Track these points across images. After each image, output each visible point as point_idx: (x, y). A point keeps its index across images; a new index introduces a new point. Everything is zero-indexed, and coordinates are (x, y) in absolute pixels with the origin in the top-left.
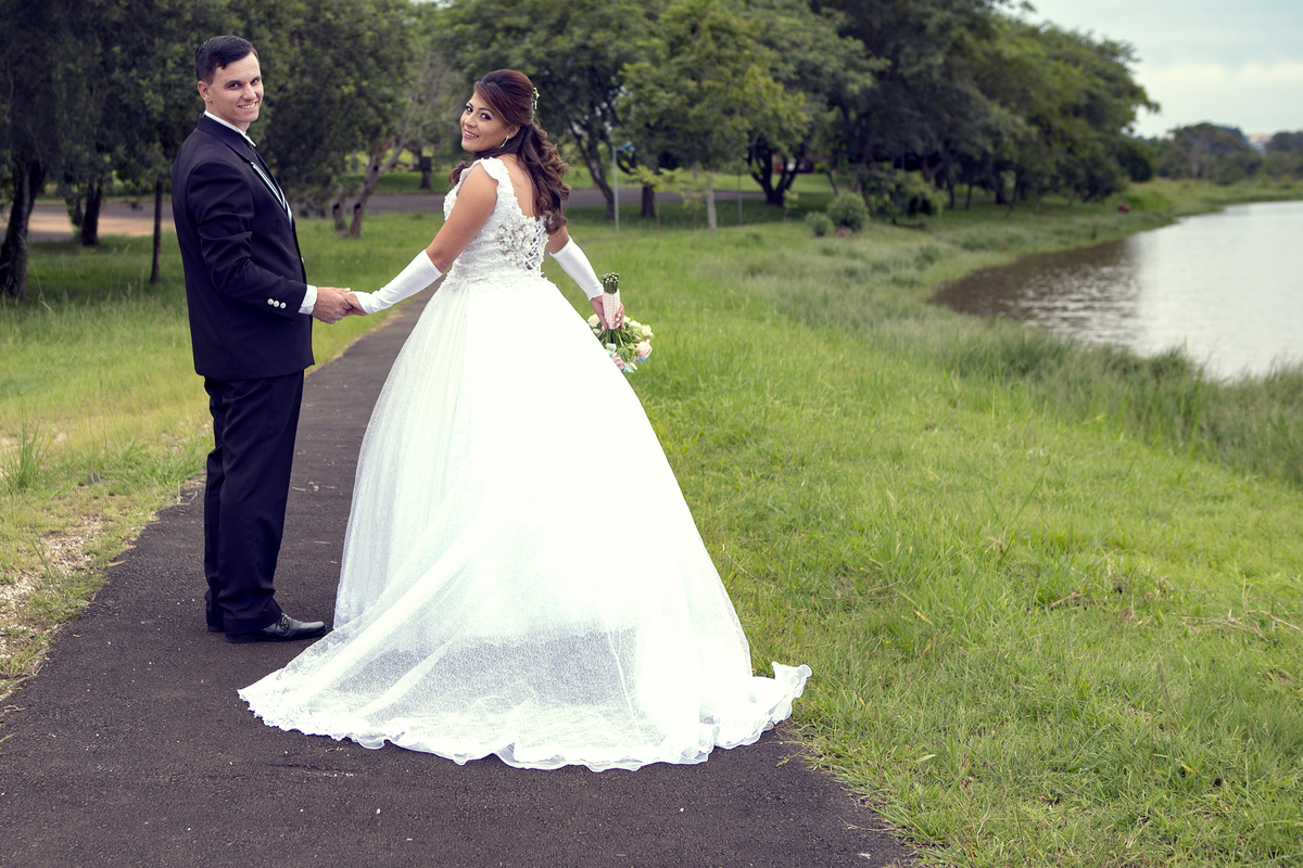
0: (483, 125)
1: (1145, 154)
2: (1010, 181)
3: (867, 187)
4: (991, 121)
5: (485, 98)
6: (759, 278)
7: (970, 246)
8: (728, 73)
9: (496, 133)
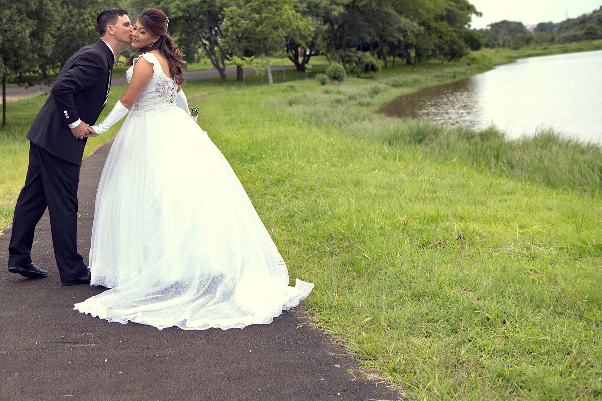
0: (141, 36)
1: (477, 37)
2: (413, 54)
3: (344, 60)
4: (402, 25)
5: (142, 23)
6: (294, 106)
7: (395, 85)
8: (274, 9)
9: (148, 39)
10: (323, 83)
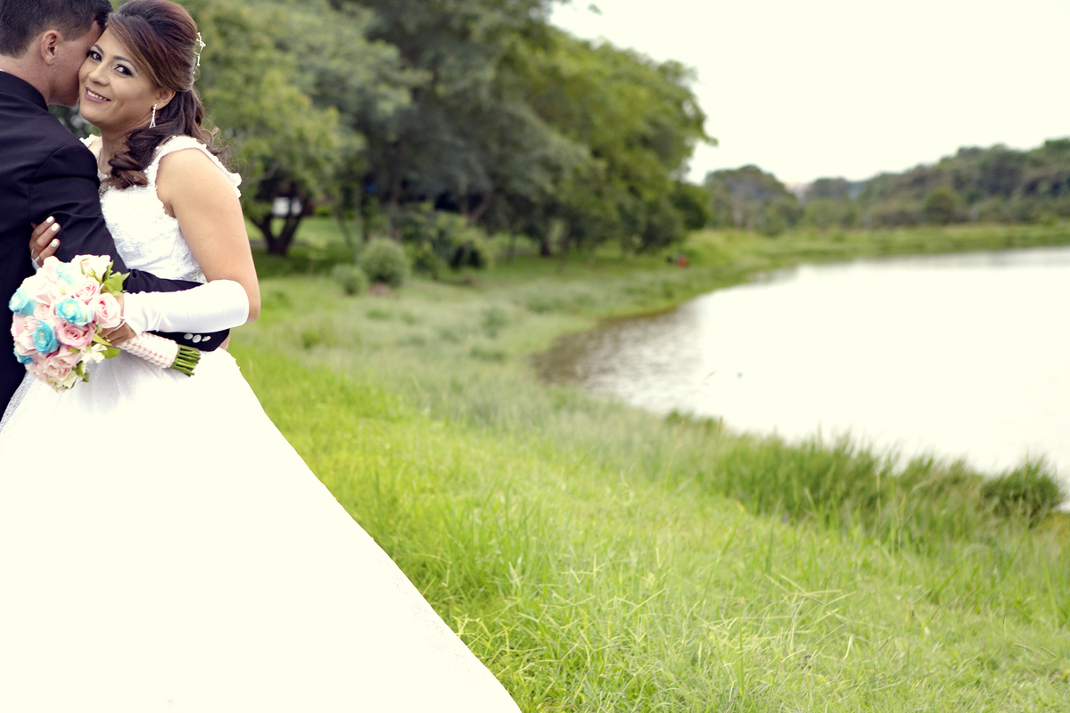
10: (351, 290)
